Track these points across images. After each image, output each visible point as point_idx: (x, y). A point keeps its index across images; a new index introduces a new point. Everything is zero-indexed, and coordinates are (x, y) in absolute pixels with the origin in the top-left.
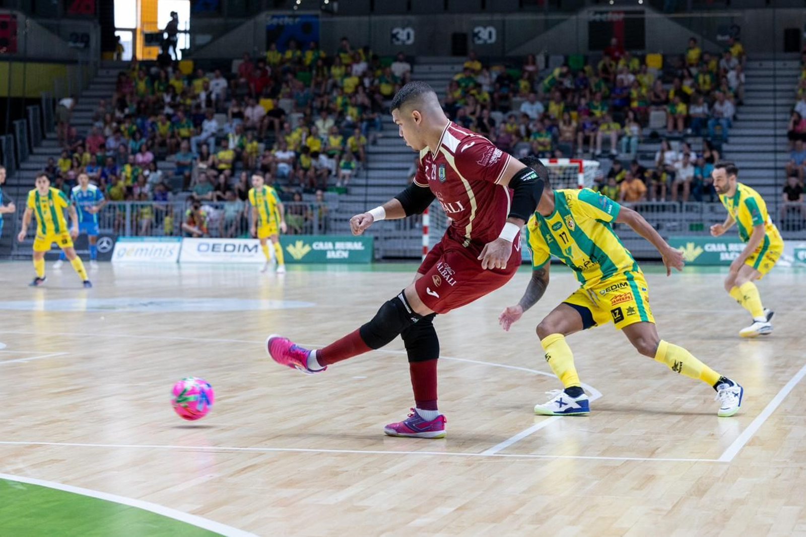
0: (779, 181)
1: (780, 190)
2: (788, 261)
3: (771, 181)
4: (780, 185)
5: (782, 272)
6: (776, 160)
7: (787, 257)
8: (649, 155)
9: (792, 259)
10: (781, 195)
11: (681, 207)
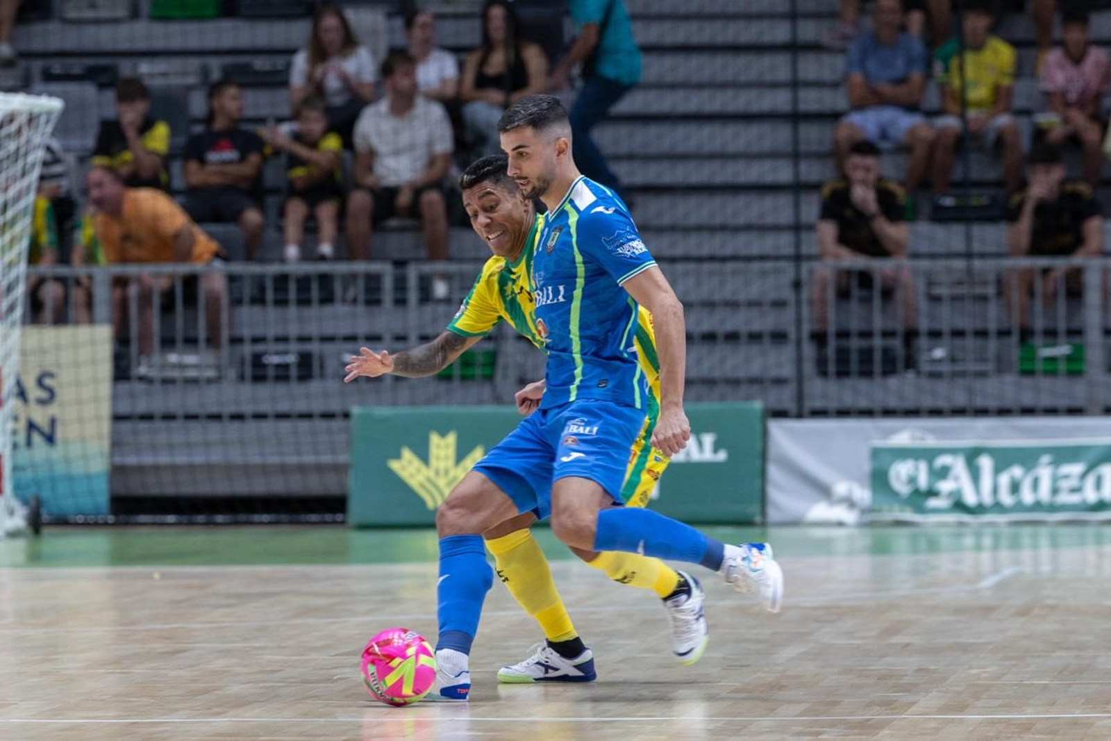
0: (811, 171)
1: (811, 208)
2: (850, 503)
3: (783, 173)
4: (815, 187)
5: (825, 547)
6: (795, 84)
7: (841, 488)
8: (260, 63)
9: (863, 495)
10: (811, 228)
11: (400, 285)
